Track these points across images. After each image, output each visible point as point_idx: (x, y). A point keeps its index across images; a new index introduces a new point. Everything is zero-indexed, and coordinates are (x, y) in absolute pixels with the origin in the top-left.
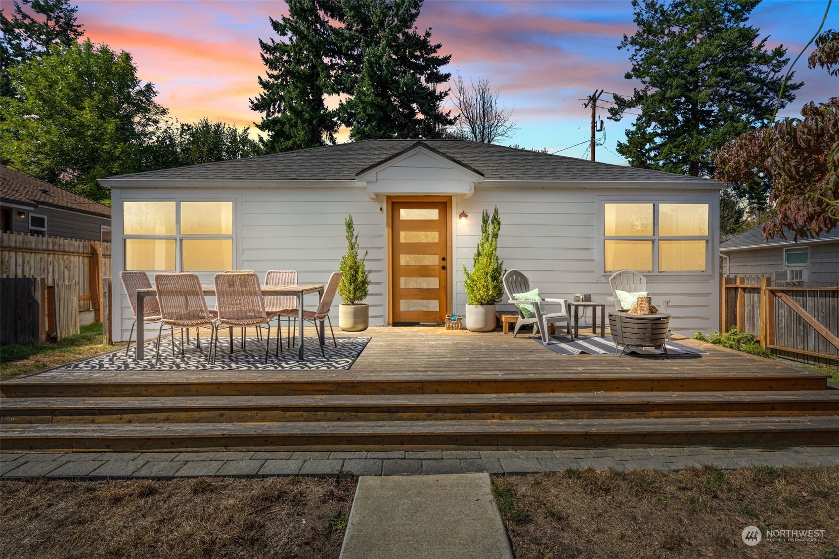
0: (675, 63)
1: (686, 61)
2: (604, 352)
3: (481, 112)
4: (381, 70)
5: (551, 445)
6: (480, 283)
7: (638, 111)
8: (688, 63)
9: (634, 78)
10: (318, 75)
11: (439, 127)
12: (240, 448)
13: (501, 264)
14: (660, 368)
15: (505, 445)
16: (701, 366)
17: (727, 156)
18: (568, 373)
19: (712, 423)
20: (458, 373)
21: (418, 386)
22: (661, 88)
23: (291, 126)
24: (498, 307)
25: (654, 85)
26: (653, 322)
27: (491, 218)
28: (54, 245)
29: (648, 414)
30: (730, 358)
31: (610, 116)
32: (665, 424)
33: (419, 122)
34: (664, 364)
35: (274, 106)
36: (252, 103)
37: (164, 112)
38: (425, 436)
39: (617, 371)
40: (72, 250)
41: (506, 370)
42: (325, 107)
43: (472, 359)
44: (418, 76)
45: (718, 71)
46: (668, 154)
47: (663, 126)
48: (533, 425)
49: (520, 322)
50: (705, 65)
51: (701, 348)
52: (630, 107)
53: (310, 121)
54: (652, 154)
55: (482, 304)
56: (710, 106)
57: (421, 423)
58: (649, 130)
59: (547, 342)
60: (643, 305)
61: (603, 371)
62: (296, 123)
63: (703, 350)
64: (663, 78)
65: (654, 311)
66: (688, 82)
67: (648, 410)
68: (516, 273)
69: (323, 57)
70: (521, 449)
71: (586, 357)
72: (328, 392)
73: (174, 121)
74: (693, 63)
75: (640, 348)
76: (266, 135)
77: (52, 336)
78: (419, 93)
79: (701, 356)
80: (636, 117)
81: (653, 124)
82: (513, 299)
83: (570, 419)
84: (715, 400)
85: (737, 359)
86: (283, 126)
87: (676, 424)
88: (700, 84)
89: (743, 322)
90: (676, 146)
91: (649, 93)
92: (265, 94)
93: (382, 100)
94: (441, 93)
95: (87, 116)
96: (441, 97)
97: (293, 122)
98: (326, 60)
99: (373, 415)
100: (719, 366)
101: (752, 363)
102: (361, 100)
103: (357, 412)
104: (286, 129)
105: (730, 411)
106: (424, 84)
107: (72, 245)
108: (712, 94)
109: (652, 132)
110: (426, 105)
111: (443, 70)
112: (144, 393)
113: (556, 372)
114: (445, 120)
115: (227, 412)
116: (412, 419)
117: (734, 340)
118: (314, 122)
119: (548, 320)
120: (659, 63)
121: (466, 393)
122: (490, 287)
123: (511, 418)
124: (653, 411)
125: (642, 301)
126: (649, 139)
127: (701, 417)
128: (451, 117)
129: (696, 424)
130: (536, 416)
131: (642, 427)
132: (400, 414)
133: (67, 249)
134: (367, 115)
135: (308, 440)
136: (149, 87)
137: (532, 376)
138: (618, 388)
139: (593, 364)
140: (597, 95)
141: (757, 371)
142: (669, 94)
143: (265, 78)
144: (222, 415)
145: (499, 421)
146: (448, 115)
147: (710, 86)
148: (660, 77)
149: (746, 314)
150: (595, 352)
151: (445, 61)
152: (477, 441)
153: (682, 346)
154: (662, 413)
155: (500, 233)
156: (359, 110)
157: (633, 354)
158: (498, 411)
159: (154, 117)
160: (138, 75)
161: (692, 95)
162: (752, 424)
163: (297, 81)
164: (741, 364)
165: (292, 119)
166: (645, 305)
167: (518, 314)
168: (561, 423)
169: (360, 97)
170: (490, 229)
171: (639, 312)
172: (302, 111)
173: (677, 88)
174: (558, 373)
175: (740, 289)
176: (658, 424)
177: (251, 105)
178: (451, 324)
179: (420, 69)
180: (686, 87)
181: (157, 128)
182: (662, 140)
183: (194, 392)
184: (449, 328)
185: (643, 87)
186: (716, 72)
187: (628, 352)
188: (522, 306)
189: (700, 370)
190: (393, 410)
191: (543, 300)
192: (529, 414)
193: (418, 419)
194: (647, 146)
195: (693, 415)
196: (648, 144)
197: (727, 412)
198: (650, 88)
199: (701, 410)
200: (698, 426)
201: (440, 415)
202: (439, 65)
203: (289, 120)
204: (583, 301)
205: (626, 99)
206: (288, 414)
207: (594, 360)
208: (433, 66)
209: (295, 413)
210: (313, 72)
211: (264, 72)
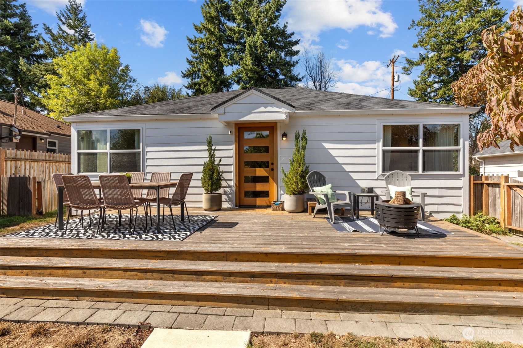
0: (447, 35)
1: (455, 33)
2: (372, 231)
3: (320, 73)
4: (257, 50)
5: (309, 308)
6: (293, 180)
7: (422, 67)
8: (457, 35)
9: (419, 47)
10: (220, 56)
11: (293, 83)
12: (87, 298)
13: (308, 167)
14: (409, 246)
15: (273, 305)
16: (443, 245)
17: (463, 84)
18: (335, 249)
19: (445, 296)
20: (254, 246)
21: (223, 255)
22: (438, 52)
23: (205, 86)
24: (306, 196)
25: (433, 50)
26: (407, 210)
27: (301, 136)
28: (50, 157)
29: (393, 284)
30: (470, 238)
31: (404, 72)
32: (405, 295)
33: (281, 80)
34: (414, 243)
35: (195, 75)
36: (183, 73)
37: (135, 81)
38: (214, 296)
39: (374, 248)
40: (61, 160)
41: (290, 244)
42: (225, 74)
43: (273, 234)
44: (280, 52)
45: (478, 39)
46: (443, 95)
47: (439, 77)
48: (298, 290)
49: (318, 207)
50: (469, 35)
51: (448, 229)
52: (417, 65)
53: (215, 82)
54: (432, 95)
55: (294, 194)
56: (472, 62)
57: (216, 284)
58: (430, 80)
59: (334, 222)
60: (399, 197)
61: (363, 247)
62: (207, 84)
63: (449, 230)
64: (440, 45)
65: (408, 202)
66: (457, 47)
67: (392, 281)
68: (317, 173)
69: (224, 44)
70: (287, 310)
71: (356, 235)
72: (161, 258)
73: (141, 85)
74: (460, 35)
75: (397, 229)
76: (190, 92)
77: (40, 211)
78: (279, 62)
79: (446, 236)
80: (421, 72)
81: (433, 75)
82: (313, 191)
83: (330, 285)
84: (449, 276)
85: (475, 240)
86: (200, 86)
87: (414, 295)
88: (465, 48)
89: (487, 208)
90: (448, 90)
91: (430, 56)
92: (190, 68)
93: (258, 68)
94: (294, 62)
95: (92, 84)
96: (293, 65)
97: (205, 83)
98: (226, 46)
99: (185, 277)
100: (458, 245)
101: (487, 244)
102: (244, 68)
103: (174, 274)
104: (202, 88)
105: (461, 285)
106: (283, 57)
107: (61, 157)
108: (473, 54)
109: (431, 80)
110: (285, 70)
111: (295, 48)
112: (44, 254)
113: (326, 247)
114: (296, 79)
115: (88, 271)
116: (212, 281)
117: (480, 220)
118: (218, 83)
119: (334, 206)
120: (436, 36)
121: (257, 261)
122: (299, 182)
123: (285, 283)
124: (396, 282)
125: (398, 194)
126: (430, 85)
127: (437, 289)
128: (300, 77)
129: (430, 296)
130: (304, 282)
131: (384, 296)
132: (204, 277)
133: (58, 159)
134: (249, 77)
135: (132, 295)
136: (127, 67)
137: (306, 251)
138: (372, 262)
139: (358, 241)
140: (395, 59)
141: (489, 251)
142: (443, 56)
143: (190, 58)
144: (85, 273)
145: (275, 285)
146: (298, 75)
147: (473, 49)
148: (437, 45)
149: (490, 202)
150: (365, 231)
151: (297, 43)
152: (252, 301)
153: (434, 227)
154: (404, 284)
155: (307, 146)
156: (243, 74)
157: (393, 233)
158: (275, 277)
159: (129, 84)
160: (121, 60)
161: (459, 55)
162: (480, 299)
163: (207, 60)
164: (477, 244)
165: (205, 82)
166: (401, 198)
167: (316, 201)
168: (321, 289)
169: (243, 67)
170: (301, 143)
171: (396, 202)
172: (211, 77)
173: (448, 52)
174: (327, 249)
175: (485, 184)
176: (398, 295)
177: (182, 75)
178: (275, 207)
179: (281, 49)
180: (456, 50)
181: (131, 90)
182: (439, 85)
183: (75, 255)
184: (273, 210)
185: (425, 52)
186: (476, 39)
187: (390, 231)
188: (318, 196)
189: (441, 249)
190: (199, 273)
191: (335, 192)
192: (298, 280)
193: (216, 281)
194: (429, 90)
195: (431, 287)
196: (429, 89)
197: (459, 286)
198: (431, 52)
199: (436, 283)
200: (432, 298)
201: (232, 278)
202: (293, 46)
203: (203, 83)
204: (367, 193)
205: (414, 60)
206: (128, 273)
207: (361, 237)
208: (289, 46)
209: (132, 273)
210: (217, 53)
211: (190, 55)
